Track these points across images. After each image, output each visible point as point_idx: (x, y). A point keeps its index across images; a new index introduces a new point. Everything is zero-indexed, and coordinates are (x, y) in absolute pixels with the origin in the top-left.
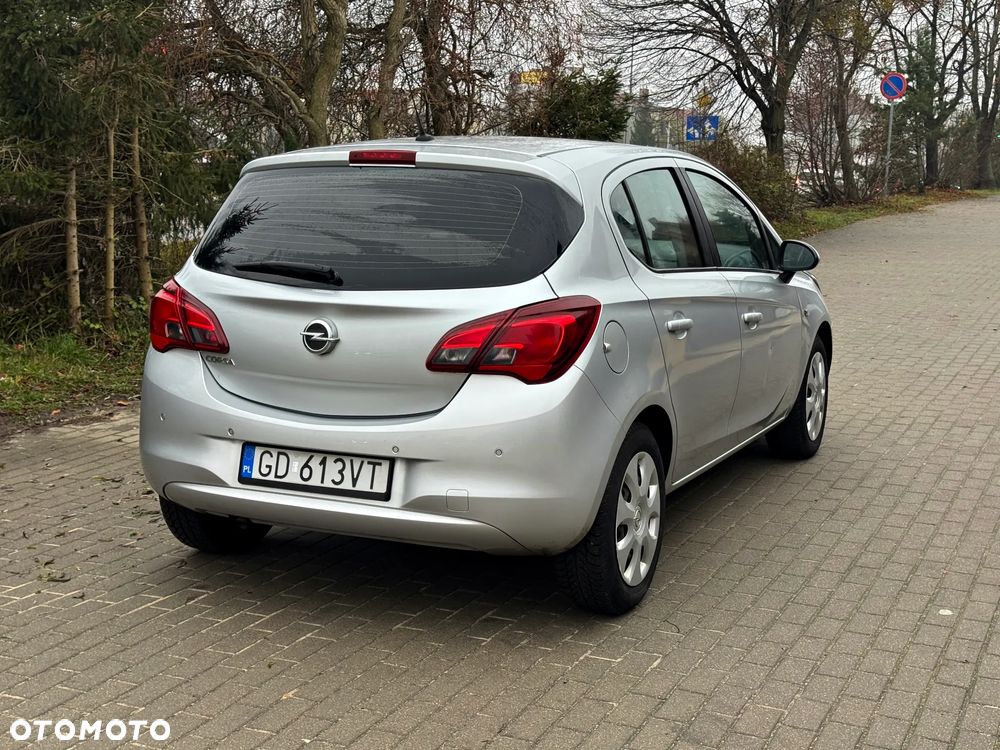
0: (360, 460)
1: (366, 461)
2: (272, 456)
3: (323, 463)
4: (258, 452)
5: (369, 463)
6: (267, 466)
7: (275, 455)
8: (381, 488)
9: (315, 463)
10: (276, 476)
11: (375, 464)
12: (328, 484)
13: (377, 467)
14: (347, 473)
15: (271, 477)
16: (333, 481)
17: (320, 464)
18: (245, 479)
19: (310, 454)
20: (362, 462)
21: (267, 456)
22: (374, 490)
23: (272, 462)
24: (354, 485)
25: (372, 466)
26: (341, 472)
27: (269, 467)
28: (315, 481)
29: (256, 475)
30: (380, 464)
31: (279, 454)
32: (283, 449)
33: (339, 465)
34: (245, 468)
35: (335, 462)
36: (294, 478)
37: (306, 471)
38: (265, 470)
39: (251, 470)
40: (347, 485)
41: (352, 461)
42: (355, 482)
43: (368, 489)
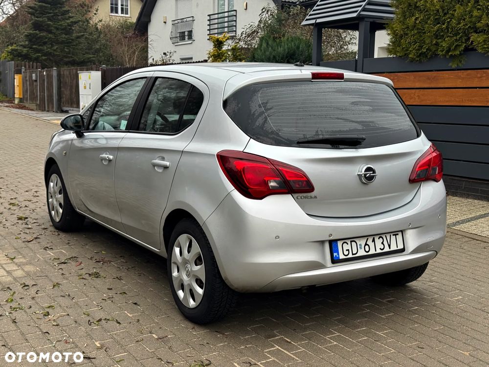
0: (389, 235)
1: (391, 234)
2: (348, 244)
3: (374, 241)
4: (340, 244)
5: (393, 235)
6: (347, 250)
7: (349, 243)
8: (401, 247)
9: (370, 242)
10: (353, 254)
11: (396, 235)
12: (379, 251)
14: (385, 243)
15: (350, 256)
16: (380, 249)
17: (372, 242)
18: (335, 261)
19: (366, 238)
20: (390, 236)
21: (345, 244)
23: (349, 247)
24: (390, 248)
25: (395, 237)
26: (382, 243)
27: (348, 250)
28: (372, 252)
29: (342, 257)
30: (398, 234)
31: (351, 242)
32: (353, 239)
33: (381, 239)
34: (335, 254)
35: (379, 239)
36: (362, 253)
37: (367, 247)
38: (346, 253)
39: (338, 254)
40: (387, 249)
41: (386, 236)
42: (389, 246)
43: (396, 249)
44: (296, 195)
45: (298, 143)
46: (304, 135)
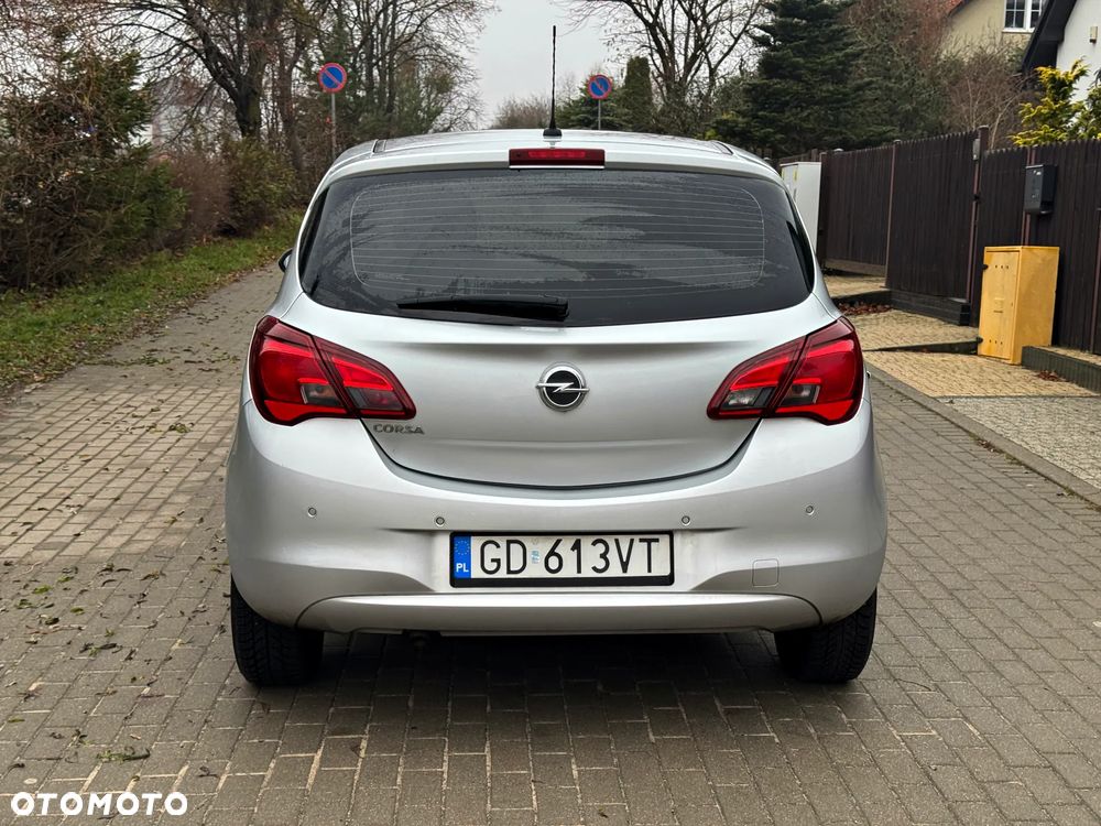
0: (628, 538)
1: (637, 538)
2: (498, 546)
3: (577, 547)
4: (476, 543)
5: (641, 540)
6: (493, 560)
7: (503, 545)
8: (660, 569)
9: (565, 548)
10: (509, 572)
11: (649, 542)
12: (587, 573)
13: (653, 544)
14: (613, 556)
15: (502, 574)
16: (595, 569)
17: (573, 549)
18: (459, 581)
19: (555, 539)
20: (632, 541)
21: (490, 547)
22: (653, 574)
23: (501, 554)
24: (625, 570)
25: (645, 544)
26: (603, 556)
27: (497, 561)
28: (569, 571)
29: (477, 573)
30: (657, 540)
31: (509, 542)
32: (514, 536)
33: (601, 548)
34: (459, 566)
35: (594, 544)
36: (536, 570)
37: (553, 559)
38: (491, 566)
39: (469, 567)
40: (615, 571)
41: (617, 541)
42: (625, 566)
43: (644, 573)
44: (371, 423)
45: (402, 306)
46: (419, 289)
